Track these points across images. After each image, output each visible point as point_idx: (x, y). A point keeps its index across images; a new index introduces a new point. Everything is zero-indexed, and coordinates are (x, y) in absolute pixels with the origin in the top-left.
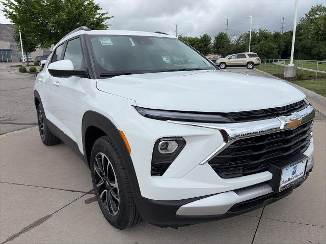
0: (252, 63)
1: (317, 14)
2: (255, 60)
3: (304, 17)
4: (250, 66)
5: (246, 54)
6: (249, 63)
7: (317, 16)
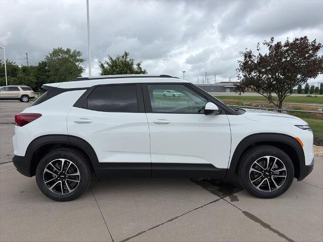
0: (27, 96)
1: (59, 55)
2: (29, 93)
3: (49, 56)
4: (25, 99)
5: (19, 87)
6: (23, 96)
7: (60, 57)
